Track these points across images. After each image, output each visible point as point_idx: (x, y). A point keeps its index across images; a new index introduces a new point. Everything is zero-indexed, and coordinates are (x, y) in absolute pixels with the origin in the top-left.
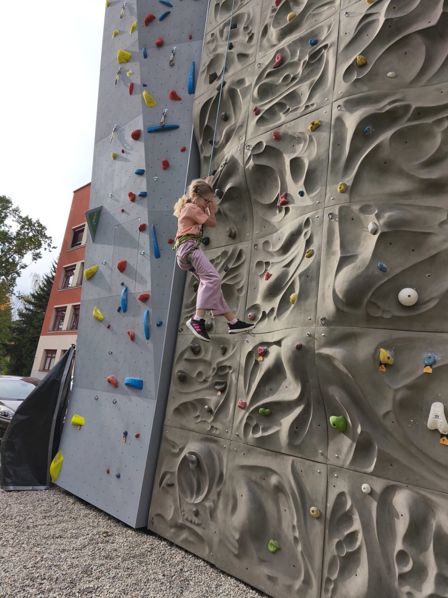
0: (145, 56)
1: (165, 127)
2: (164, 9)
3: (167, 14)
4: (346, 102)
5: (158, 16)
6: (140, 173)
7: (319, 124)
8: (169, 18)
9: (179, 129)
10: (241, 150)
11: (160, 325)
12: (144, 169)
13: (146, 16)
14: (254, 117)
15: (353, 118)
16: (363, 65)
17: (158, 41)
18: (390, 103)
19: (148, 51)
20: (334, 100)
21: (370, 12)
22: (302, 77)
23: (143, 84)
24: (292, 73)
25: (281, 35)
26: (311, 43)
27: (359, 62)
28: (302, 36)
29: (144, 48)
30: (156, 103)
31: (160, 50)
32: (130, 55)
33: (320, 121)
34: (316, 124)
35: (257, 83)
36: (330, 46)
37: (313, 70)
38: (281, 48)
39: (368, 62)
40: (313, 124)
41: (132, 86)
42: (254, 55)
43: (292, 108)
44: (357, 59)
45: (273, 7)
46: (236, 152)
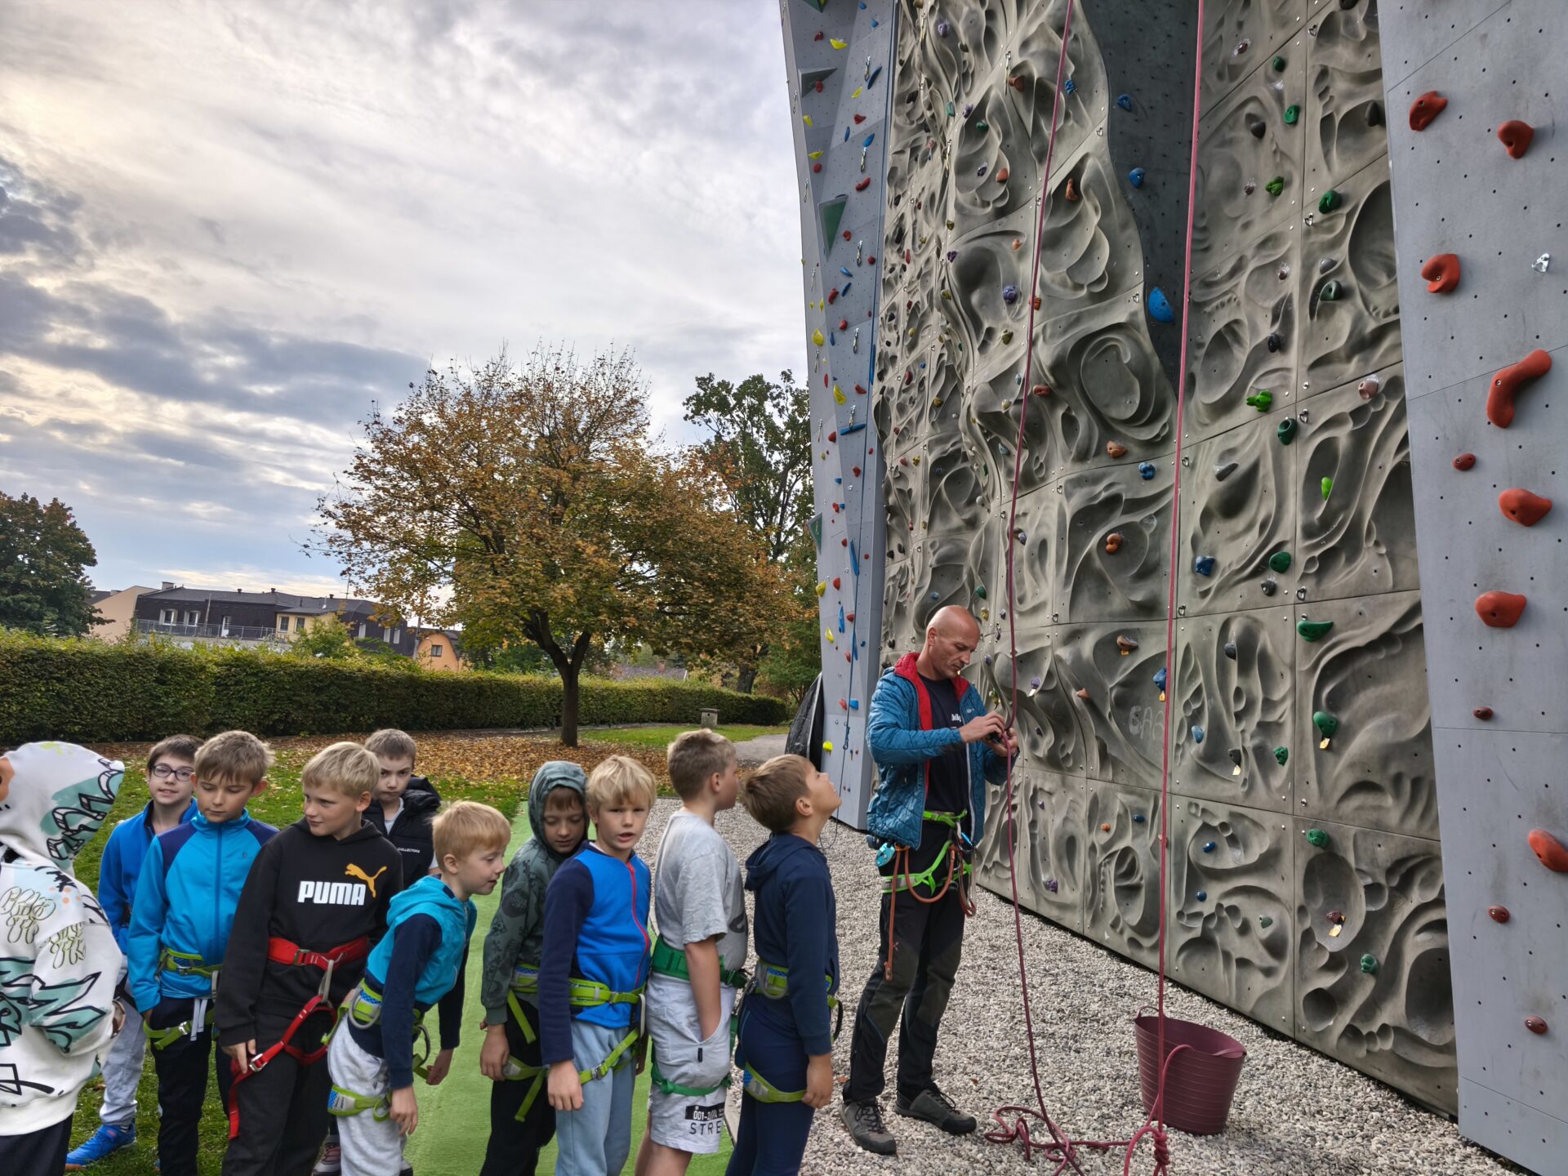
0: (833, 343)
1: (853, 428)
2: (845, 281)
3: (849, 286)
5: (841, 290)
6: (839, 481)
8: (850, 292)
9: (864, 430)
11: (863, 644)
12: (841, 476)
13: (829, 295)
14: (896, 437)
15: (931, 459)
16: (939, 405)
17: (841, 324)
18: (953, 445)
19: (836, 335)
20: (925, 437)
21: (942, 352)
22: (916, 403)
23: (833, 377)
24: (914, 395)
25: (908, 350)
26: (921, 368)
27: (935, 404)
28: (917, 358)
29: (830, 332)
30: (845, 398)
31: (845, 333)
32: (823, 339)
33: (919, 456)
34: (916, 459)
35: (898, 397)
36: (927, 376)
37: (921, 399)
38: (909, 362)
39: (943, 402)
40: (914, 458)
41: (826, 377)
42: (897, 363)
43: (910, 436)
44: (935, 397)
45: (907, 310)
46: (889, 470)
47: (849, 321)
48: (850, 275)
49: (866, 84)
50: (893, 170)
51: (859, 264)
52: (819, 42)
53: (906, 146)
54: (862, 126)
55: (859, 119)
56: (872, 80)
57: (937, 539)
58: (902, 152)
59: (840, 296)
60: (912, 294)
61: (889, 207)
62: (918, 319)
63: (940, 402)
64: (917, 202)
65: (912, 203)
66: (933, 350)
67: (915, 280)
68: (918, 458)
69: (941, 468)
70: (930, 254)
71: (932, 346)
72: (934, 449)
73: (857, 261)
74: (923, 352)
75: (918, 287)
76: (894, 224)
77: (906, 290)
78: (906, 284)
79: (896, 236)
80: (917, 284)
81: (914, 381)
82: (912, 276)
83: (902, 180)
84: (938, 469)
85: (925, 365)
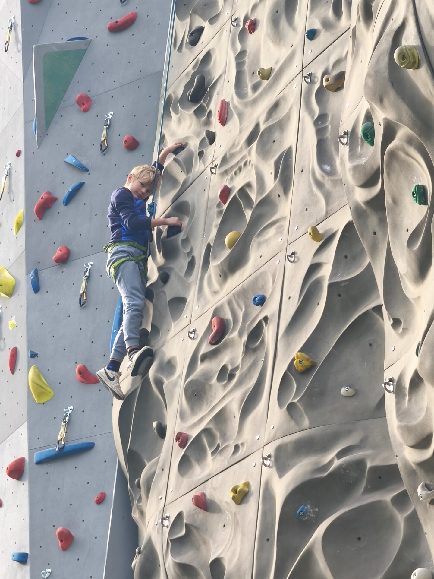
0: (36, 287)
1: (65, 450)
2: (73, 179)
3: (79, 187)
4: (279, 449)
5: (62, 194)
6: (22, 559)
7: (245, 492)
8: (83, 197)
9: (92, 453)
10: (158, 525)
12: (27, 551)
13: (39, 200)
14: (179, 452)
15: (280, 487)
16: (307, 371)
17: (57, 253)
18: (339, 455)
19: (44, 275)
20: (265, 441)
21: (317, 260)
22: (241, 376)
23: (31, 351)
24: (232, 361)
25: (220, 276)
26: (255, 304)
27: (298, 367)
28: (245, 286)
29: (33, 271)
30: (52, 392)
31: (64, 270)
32: (14, 283)
33: (247, 485)
34: (240, 491)
35: (188, 374)
36: (270, 321)
37: (254, 364)
38: (219, 303)
39: (316, 363)
40: (235, 490)
41: (14, 354)
42: (190, 307)
43: (222, 445)
44: (293, 360)
45: (219, 205)
46: (154, 528)
47: (74, 248)
48: (83, 169)
51: (104, 150)
59: (60, 206)
60: (233, 172)
61: (178, 50)
62: (248, 214)
63: (311, 360)
64: (249, 21)
65: (234, 26)
66: (291, 262)
67: (241, 147)
68: (247, 489)
69: (309, 506)
70: (282, 93)
71: (290, 254)
72: (289, 465)
73: (101, 146)
74: (261, 274)
75: (248, 159)
76: (187, 74)
77: (218, 171)
78: (218, 162)
79: (193, 89)
80: (247, 154)
81: (231, 333)
82: (234, 144)
83: (206, 6)
84: (303, 509)
85: (267, 296)
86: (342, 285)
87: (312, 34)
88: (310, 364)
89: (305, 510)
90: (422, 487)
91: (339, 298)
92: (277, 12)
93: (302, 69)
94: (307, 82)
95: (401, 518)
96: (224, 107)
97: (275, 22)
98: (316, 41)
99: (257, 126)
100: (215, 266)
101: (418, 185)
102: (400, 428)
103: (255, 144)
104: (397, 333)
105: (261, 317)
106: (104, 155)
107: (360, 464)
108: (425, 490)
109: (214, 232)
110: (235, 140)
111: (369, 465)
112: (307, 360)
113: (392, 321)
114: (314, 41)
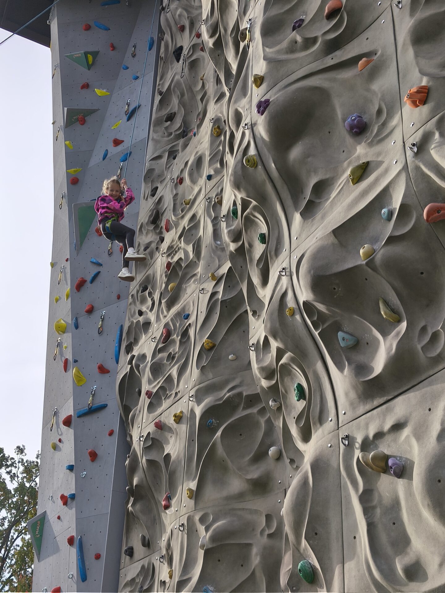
0: (77, 327)
1: (92, 409)
2: (94, 270)
3: (97, 275)
5: (89, 278)
6: (70, 469)
8: (100, 279)
9: (107, 409)
10: (138, 441)
12: (73, 464)
13: (77, 282)
14: (148, 401)
15: (198, 411)
16: (211, 349)
17: (87, 308)
18: (229, 391)
19: (80, 320)
20: (190, 388)
21: (214, 291)
22: (178, 356)
23: (74, 359)
24: (174, 350)
25: (167, 307)
26: (184, 318)
27: (206, 347)
28: (179, 310)
29: (75, 318)
30: (85, 380)
31: (91, 316)
32: (65, 326)
33: (182, 412)
34: (178, 416)
35: (152, 360)
36: (192, 325)
37: (185, 349)
38: (167, 321)
39: (216, 344)
40: (175, 416)
41: (66, 362)
42: (153, 326)
43: (169, 394)
44: (204, 343)
45: (166, 272)
46: (136, 443)
47: (95, 305)
48: (100, 265)
49: (126, 118)
50: (151, 171)
51: (110, 254)
52: (84, 91)
53: (164, 151)
54: (120, 148)
55: (117, 143)
56: (131, 115)
57: (209, 511)
58: (159, 157)
59: (88, 284)
60: (173, 255)
61: (146, 200)
62: (180, 274)
63: (213, 343)
64: (179, 178)
65: (172, 182)
66: (201, 293)
67: (177, 241)
68: (181, 415)
69: (214, 420)
70: (195, 210)
71: (201, 290)
72: (203, 399)
73: (108, 252)
74: (187, 303)
75: (180, 245)
76: (150, 211)
77: (165, 255)
78: (165, 251)
79: (152, 217)
80: (179, 244)
81: (173, 336)
82: (173, 240)
83: (159, 176)
84: (210, 421)
85: (190, 313)
86: (227, 301)
87: (209, 177)
88: (213, 345)
89: (211, 422)
90: (272, 401)
91: (226, 308)
92: (192, 169)
93: (205, 196)
94: (208, 202)
95: (262, 421)
96: (168, 223)
97: (191, 175)
98: (212, 181)
99: (184, 228)
100: (164, 302)
101: (261, 233)
102: (258, 368)
103: (183, 238)
104: (255, 319)
105: (187, 324)
106: (110, 256)
107: (240, 394)
108: (273, 402)
109: (164, 285)
110: (173, 238)
111: (244, 394)
112: (211, 343)
113: (252, 313)
114: (211, 181)
